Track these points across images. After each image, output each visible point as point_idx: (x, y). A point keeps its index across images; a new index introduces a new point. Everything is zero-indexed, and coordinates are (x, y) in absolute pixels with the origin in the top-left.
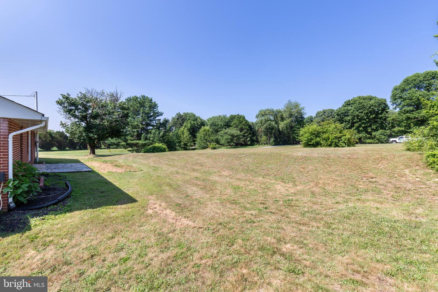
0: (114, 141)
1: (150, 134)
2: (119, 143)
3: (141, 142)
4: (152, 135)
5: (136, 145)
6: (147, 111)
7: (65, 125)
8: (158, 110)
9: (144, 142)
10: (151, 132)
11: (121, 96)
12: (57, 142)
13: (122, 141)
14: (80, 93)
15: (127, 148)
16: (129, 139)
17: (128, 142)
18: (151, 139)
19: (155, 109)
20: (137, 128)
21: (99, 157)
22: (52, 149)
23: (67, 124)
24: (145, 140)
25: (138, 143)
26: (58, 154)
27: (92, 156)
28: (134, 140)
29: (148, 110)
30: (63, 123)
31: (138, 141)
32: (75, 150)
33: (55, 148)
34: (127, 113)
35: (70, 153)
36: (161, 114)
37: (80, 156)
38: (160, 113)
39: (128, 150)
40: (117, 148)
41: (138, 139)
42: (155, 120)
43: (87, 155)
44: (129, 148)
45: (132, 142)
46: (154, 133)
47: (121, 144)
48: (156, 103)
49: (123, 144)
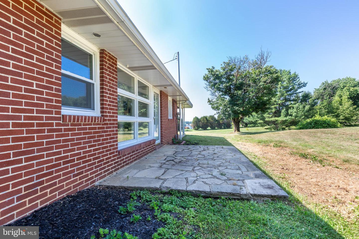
0: (252, 120)
1: (292, 109)
2: (257, 121)
3: (280, 119)
4: (295, 110)
5: (274, 122)
6: (286, 85)
7: (212, 101)
8: (300, 81)
9: (285, 119)
10: (293, 108)
11: (268, 57)
12: (210, 123)
13: (259, 119)
14: (224, 63)
15: (264, 126)
16: (267, 117)
17: (266, 120)
18: (294, 114)
19: (294, 81)
20: (275, 105)
21: (246, 134)
22: (208, 129)
23: (213, 101)
24: (286, 116)
25: (277, 121)
26: (211, 132)
27: (237, 133)
28: (272, 117)
29: (287, 83)
30: (210, 100)
31: (277, 118)
32: (221, 129)
33: (209, 128)
34: (277, 76)
35: (218, 132)
36: (305, 85)
37: (224, 134)
38: (302, 84)
39: (265, 129)
40: (254, 126)
41: (275, 116)
42: (295, 93)
43: (232, 133)
44: (266, 126)
45: (270, 119)
46: (298, 107)
47: (258, 122)
48: (297, 74)
49: (261, 122)
